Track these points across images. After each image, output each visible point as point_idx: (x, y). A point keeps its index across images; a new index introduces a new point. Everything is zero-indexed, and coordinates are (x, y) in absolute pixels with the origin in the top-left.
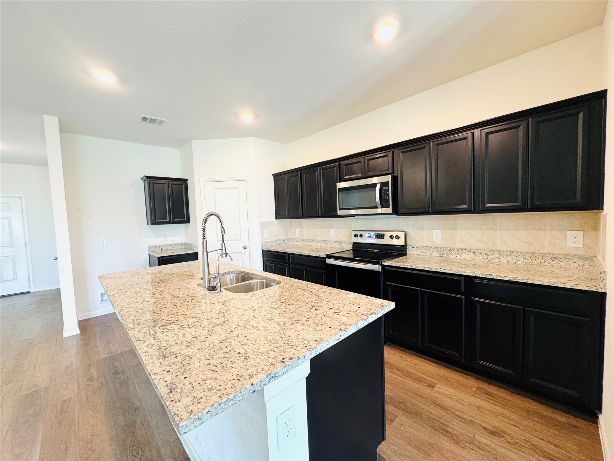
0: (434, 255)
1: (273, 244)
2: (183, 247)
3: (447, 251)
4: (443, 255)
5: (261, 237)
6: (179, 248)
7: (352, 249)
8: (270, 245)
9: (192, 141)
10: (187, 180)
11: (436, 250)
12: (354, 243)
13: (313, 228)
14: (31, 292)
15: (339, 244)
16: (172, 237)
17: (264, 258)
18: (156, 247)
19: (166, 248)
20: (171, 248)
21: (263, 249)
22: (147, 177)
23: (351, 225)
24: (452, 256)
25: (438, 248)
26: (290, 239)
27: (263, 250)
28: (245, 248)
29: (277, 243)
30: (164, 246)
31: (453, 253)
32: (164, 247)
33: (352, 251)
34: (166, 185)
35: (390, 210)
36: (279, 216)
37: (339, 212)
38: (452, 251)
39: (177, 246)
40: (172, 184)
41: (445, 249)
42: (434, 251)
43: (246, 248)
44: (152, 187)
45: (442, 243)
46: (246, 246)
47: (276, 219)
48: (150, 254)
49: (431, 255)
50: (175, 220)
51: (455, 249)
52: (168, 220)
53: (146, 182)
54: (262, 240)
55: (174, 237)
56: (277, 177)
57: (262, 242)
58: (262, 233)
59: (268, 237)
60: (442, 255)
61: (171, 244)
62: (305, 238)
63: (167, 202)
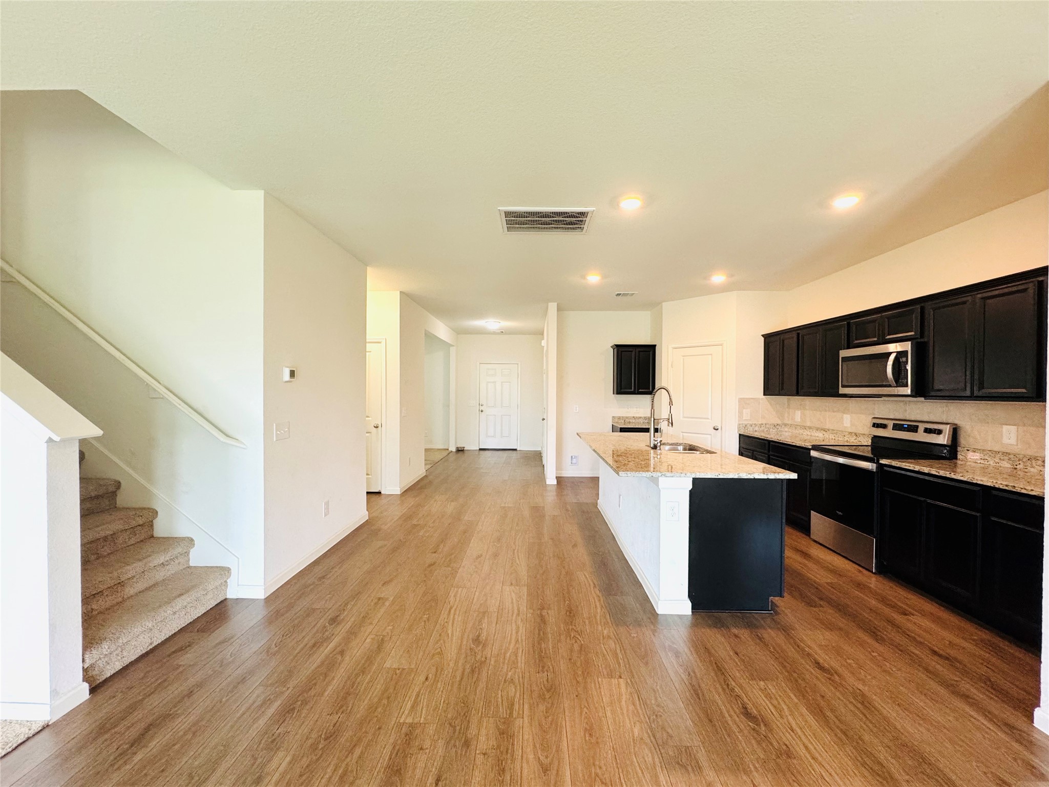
0: (1002, 465)
1: (757, 429)
2: (647, 421)
3: (1024, 460)
4: (1018, 467)
5: (739, 417)
6: (642, 422)
7: (870, 444)
8: (751, 429)
9: (663, 303)
10: (656, 345)
11: (1006, 458)
12: (875, 437)
13: (820, 411)
14: (518, 449)
15: (855, 437)
16: (635, 409)
17: (741, 445)
18: (619, 418)
19: (629, 421)
20: (634, 421)
21: (741, 433)
22: (616, 345)
23: (874, 409)
24: (1032, 470)
25: (1009, 454)
26: (786, 425)
27: (740, 435)
28: (715, 429)
29: (762, 428)
30: (627, 418)
31: (1034, 464)
32: (627, 420)
33: (870, 448)
34: (633, 353)
35: (908, 391)
36: (769, 390)
37: (842, 391)
38: (1033, 461)
39: (640, 420)
40: (639, 351)
41: (1021, 456)
42: (1002, 458)
43: (717, 429)
44: (620, 354)
45: (1019, 446)
46: (717, 426)
47: (764, 395)
48: (614, 424)
49: (998, 465)
50: (640, 390)
51: (1038, 458)
52: (633, 390)
53: (616, 350)
54: (739, 421)
55: (638, 409)
56: (769, 339)
57: (740, 424)
58: (741, 413)
59: (749, 418)
60: (1016, 467)
61: (634, 417)
62: (808, 424)
63: (633, 371)
